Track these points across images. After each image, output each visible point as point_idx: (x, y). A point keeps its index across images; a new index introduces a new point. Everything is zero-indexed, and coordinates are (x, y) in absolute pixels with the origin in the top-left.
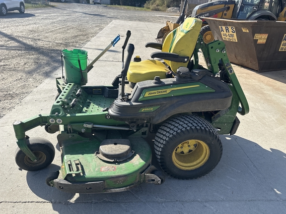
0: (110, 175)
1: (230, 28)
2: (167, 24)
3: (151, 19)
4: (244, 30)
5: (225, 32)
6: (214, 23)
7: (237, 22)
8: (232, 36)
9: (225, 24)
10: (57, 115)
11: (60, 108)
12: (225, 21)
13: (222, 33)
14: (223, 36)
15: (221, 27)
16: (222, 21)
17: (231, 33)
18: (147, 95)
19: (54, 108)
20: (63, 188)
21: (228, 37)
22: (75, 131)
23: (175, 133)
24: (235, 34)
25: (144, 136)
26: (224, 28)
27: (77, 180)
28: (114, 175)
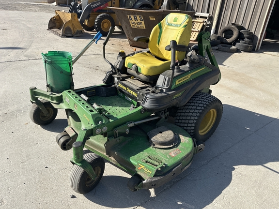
0: (182, 156)
1: (138, 17)
2: (56, 13)
3: (18, 7)
4: (151, 19)
5: (134, 20)
6: (123, 12)
7: (146, 12)
8: (141, 24)
9: (134, 13)
10: (102, 123)
11: (100, 116)
12: (134, 11)
13: (131, 21)
14: (131, 25)
15: (130, 16)
16: (130, 11)
17: (139, 21)
18: (177, 83)
19: (95, 118)
20: (155, 185)
21: (137, 25)
22: (121, 134)
23: (203, 108)
24: (143, 22)
25: (167, 120)
26: (132, 17)
27: (165, 171)
28: (184, 155)
